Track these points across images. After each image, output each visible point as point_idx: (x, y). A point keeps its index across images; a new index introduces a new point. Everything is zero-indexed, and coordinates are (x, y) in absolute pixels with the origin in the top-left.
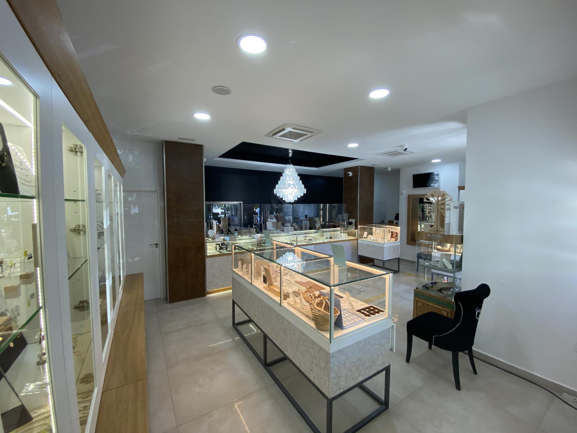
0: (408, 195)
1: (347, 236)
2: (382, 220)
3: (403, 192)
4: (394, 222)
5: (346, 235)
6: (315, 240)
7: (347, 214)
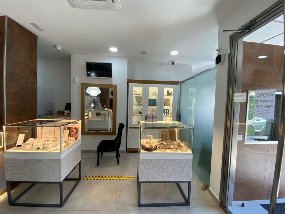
0: (81, 83)
2: (50, 111)
3: (76, 80)
4: (65, 112)
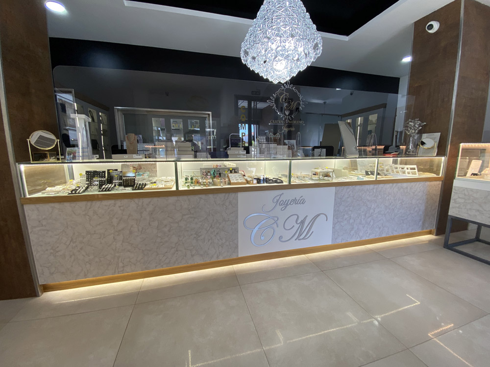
1: (416, 170)
5: (414, 169)
6: (337, 177)
7: (419, 122)
